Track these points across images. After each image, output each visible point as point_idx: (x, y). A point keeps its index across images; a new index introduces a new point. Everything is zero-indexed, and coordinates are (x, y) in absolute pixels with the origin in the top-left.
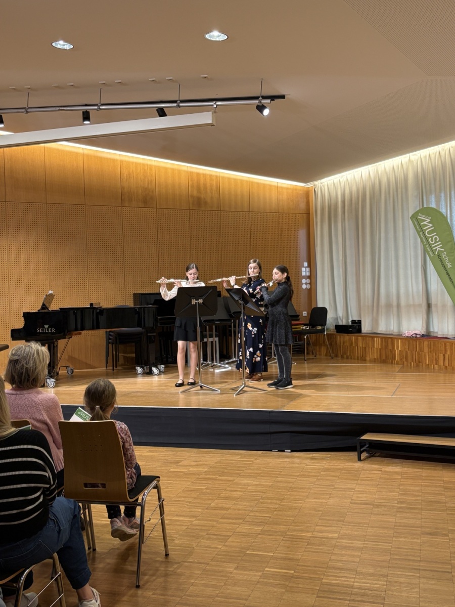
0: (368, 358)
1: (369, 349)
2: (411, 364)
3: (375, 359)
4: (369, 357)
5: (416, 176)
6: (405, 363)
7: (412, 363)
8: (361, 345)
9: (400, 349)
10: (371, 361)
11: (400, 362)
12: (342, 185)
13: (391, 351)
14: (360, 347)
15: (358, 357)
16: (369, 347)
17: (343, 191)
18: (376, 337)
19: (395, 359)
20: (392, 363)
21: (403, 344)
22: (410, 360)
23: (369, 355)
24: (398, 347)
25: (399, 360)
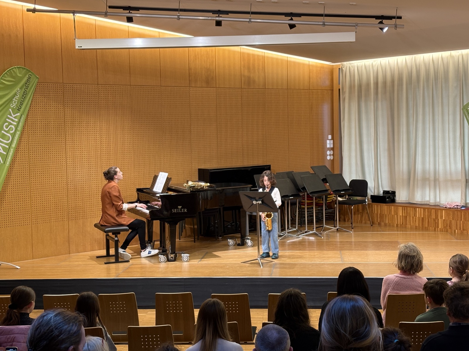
0: (408, 226)
1: (410, 218)
2: (455, 231)
3: (416, 227)
4: (410, 225)
5: (457, 70)
6: (449, 230)
7: (457, 230)
8: (401, 214)
9: (444, 219)
10: (412, 229)
11: (444, 229)
12: (375, 69)
13: (434, 220)
14: (400, 216)
15: (397, 225)
16: (410, 216)
17: (375, 74)
18: (418, 207)
19: (438, 227)
20: (435, 230)
21: (447, 215)
22: (454, 228)
23: (410, 222)
24: (442, 217)
25: (442, 227)
